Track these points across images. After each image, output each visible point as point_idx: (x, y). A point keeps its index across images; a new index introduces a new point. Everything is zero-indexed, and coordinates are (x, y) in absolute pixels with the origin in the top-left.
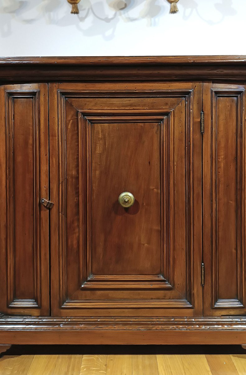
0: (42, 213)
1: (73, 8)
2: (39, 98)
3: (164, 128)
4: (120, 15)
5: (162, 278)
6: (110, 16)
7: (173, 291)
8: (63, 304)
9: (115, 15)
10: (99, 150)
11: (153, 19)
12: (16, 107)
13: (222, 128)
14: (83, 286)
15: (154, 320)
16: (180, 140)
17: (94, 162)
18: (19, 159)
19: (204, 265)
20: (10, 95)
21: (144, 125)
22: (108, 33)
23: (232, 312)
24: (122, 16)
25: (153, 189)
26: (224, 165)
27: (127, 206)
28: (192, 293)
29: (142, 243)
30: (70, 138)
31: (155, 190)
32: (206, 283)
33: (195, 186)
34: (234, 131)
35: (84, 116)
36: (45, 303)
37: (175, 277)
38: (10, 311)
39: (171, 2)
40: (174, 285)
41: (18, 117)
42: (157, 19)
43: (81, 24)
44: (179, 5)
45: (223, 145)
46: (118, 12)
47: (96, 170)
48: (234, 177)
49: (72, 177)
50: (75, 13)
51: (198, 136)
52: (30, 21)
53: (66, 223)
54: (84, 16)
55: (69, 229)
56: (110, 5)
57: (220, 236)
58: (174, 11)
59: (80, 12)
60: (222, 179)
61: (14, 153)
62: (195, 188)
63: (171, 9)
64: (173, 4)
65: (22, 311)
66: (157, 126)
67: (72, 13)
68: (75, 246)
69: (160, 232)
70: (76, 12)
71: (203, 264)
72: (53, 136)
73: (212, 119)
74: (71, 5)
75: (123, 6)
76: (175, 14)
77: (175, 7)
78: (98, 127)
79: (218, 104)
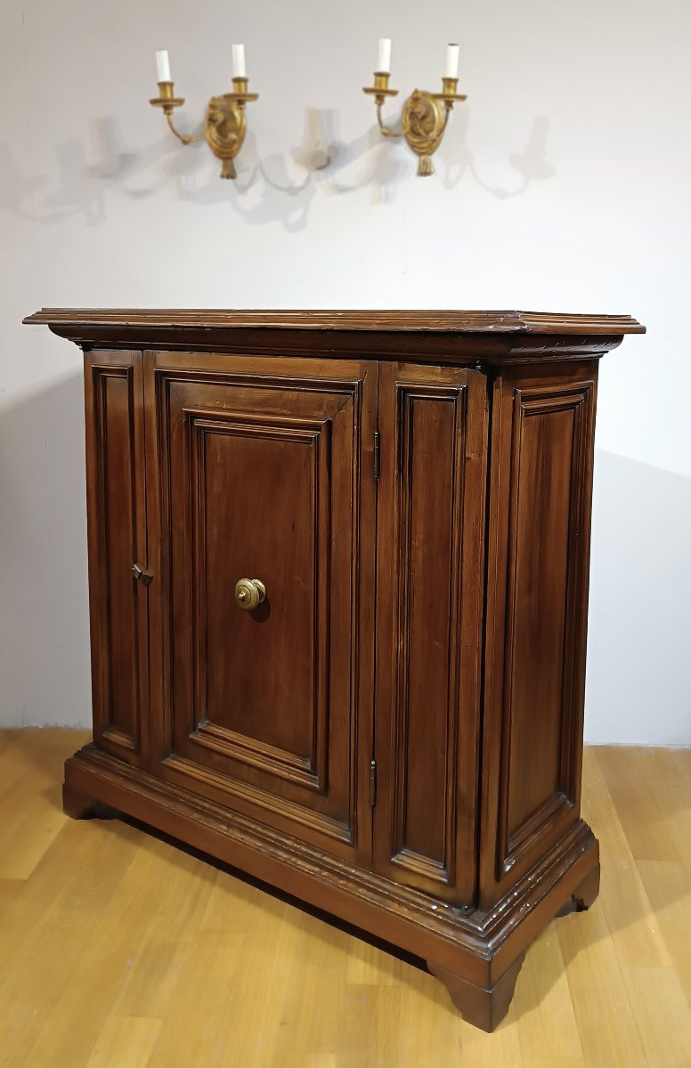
1: (225, 167)
4: (319, 180)
6: (299, 182)
7: (323, 799)
9: (308, 180)
11: (383, 188)
12: (109, 393)
19: (375, 765)
21: (286, 446)
22: (295, 217)
24: (322, 183)
27: (245, 606)
31: (302, 585)
32: (378, 804)
37: (331, 772)
39: (420, 154)
42: (391, 189)
43: (241, 199)
44: (436, 160)
46: (314, 175)
50: (228, 177)
52: (140, 194)
54: (246, 184)
56: (297, 161)
58: (424, 172)
59: (239, 175)
63: (419, 167)
64: (423, 157)
66: (307, 450)
67: (222, 176)
70: (230, 174)
71: (373, 763)
74: (220, 162)
75: (325, 162)
76: (428, 178)
77: (428, 163)
78: (216, 441)
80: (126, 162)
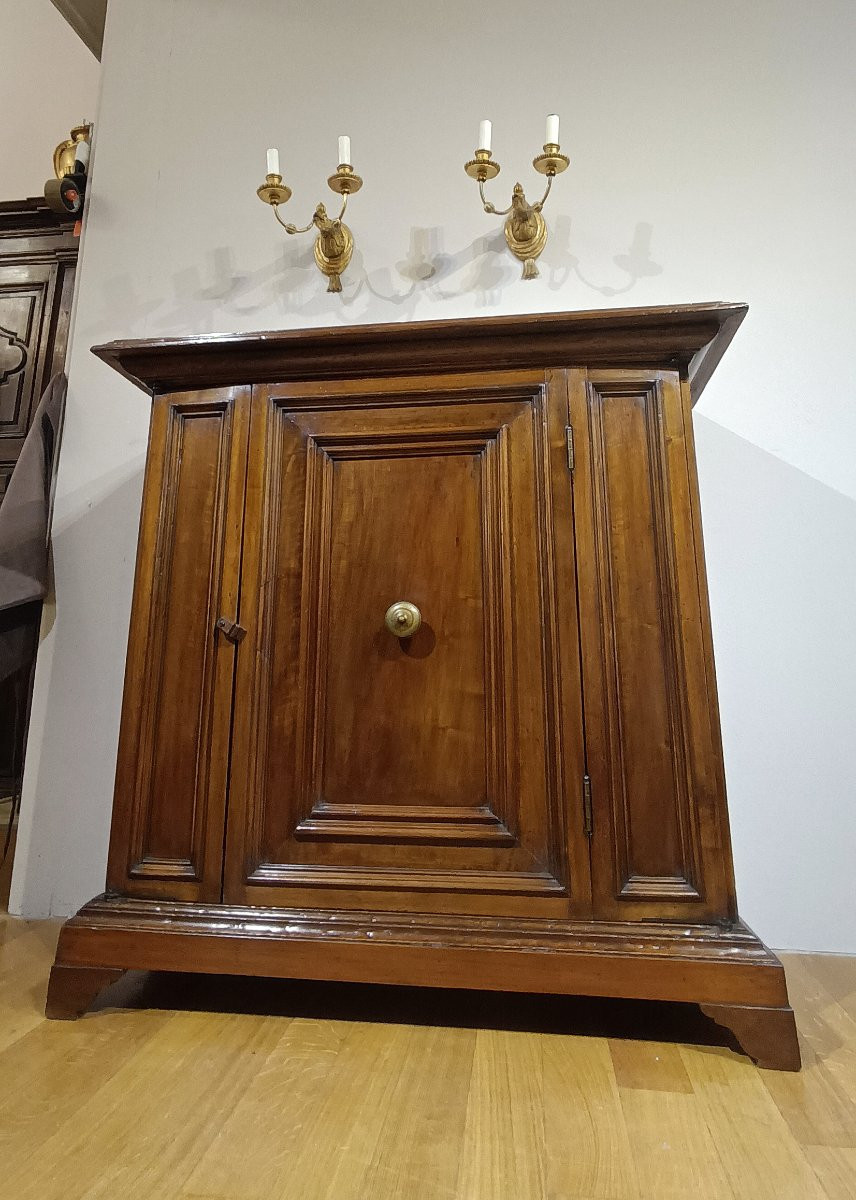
0: (221, 651)
1: (331, 282)
2: (233, 415)
3: (488, 465)
4: (424, 288)
5: (488, 813)
6: (403, 292)
7: (517, 850)
8: (251, 873)
9: (413, 288)
10: (348, 513)
11: (487, 293)
12: (188, 434)
13: (616, 460)
14: (299, 828)
15: (469, 922)
16: (525, 488)
17: (336, 540)
18: (184, 537)
19: (589, 780)
20: (179, 412)
21: (446, 459)
23: (671, 911)
24: (426, 291)
25: (466, 599)
26: (626, 541)
27: (405, 633)
28: (562, 853)
29: (441, 725)
30: (288, 492)
31: (471, 602)
32: (596, 827)
33: (561, 587)
34: (645, 466)
35: (318, 446)
36: (213, 870)
37: (521, 812)
38: (131, 885)
40: (518, 833)
41: (189, 455)
42: (496, 292)
43: (346, 308)
45: (620, 496)
46: (418, 285)
47: (340, 558)
48: (652, 568)
49: (288, 575)
50: (333, 291)
51: (561, 478)
52: (249, 311)
53: (271, 676)
54: (351, 296)
55: (277, 690)
56: (402, 273)
57: (627, 709)
58: (530, 274)
59: (344, 288)
60: (624, 575)
61: (174, 523)
62: (560, 592)
63: (524, 271)
65: (159, 886)
66: (475, 460)
67: (329, 291)
68: (288, 732)
69: (483, 699)
70: (336, 288)
71: (586, 778)
72: (253, 487)
73: (591, 440)
74: (328, 278)
75: (429, 273)
77: (532, 266)
78: (348, 467)
79: (604, 411)
80: (237, 283)
